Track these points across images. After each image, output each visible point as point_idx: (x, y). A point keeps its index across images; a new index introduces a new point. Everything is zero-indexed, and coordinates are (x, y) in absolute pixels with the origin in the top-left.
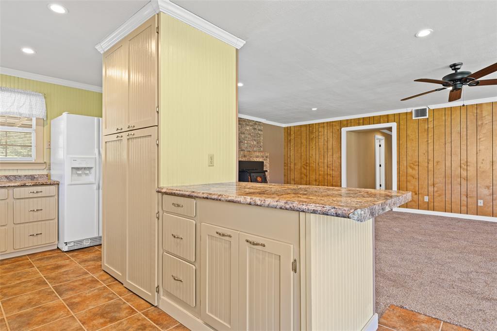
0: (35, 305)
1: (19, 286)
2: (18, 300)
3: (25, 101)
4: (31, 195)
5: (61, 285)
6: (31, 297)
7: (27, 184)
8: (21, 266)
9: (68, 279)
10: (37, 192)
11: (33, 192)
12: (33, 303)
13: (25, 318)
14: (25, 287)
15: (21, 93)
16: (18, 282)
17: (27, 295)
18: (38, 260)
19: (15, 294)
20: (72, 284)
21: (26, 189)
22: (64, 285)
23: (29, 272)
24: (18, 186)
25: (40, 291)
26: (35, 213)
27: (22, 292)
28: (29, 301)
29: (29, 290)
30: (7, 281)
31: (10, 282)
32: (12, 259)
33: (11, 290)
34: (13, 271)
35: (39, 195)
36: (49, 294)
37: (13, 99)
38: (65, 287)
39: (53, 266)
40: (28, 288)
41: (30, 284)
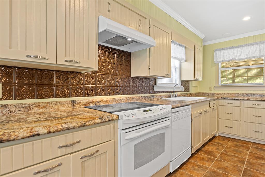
0: (226, 171)
1: (231, 157)
2: (223, 163)
3: (257, 49)
4: (254, 106)
5: (250, 170)
6: (229, 166)
7: (251, 99)
8: (243, 147)
9: (259, 169)
10: (258, 105)
11: (256, 105)
12: (226, 170)
13: (214, 175)
14: (232, 159)
15: (254, 44)
16: (233, 154)
17: (229, 164)
18: (255, 148)
19: (225, 160)
20: (258, 174)
21: (251, 102)
22: (252, 172)
23: (243, 152)
24: (246, 100)
25: (236, 166)
26: (257, 118)
27: (229, 161)
28: (226, 167)
29: (233, 162)
30: (230, 151)
31: (230, 152)
32: (243, 141)
33: (226, 157)
34: (237, 147)
35: (259, 107)
36: (238, 171)
37: (249, 49)
38: (252, 173)
39: (259, 156)
40: (233, 160)
41: (236, 159)
